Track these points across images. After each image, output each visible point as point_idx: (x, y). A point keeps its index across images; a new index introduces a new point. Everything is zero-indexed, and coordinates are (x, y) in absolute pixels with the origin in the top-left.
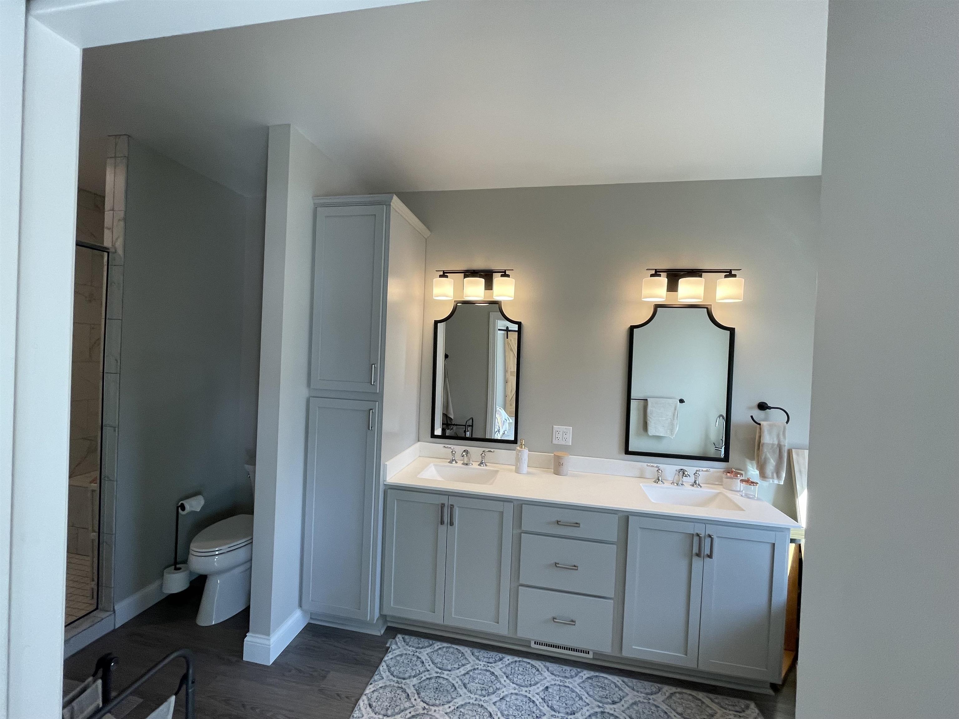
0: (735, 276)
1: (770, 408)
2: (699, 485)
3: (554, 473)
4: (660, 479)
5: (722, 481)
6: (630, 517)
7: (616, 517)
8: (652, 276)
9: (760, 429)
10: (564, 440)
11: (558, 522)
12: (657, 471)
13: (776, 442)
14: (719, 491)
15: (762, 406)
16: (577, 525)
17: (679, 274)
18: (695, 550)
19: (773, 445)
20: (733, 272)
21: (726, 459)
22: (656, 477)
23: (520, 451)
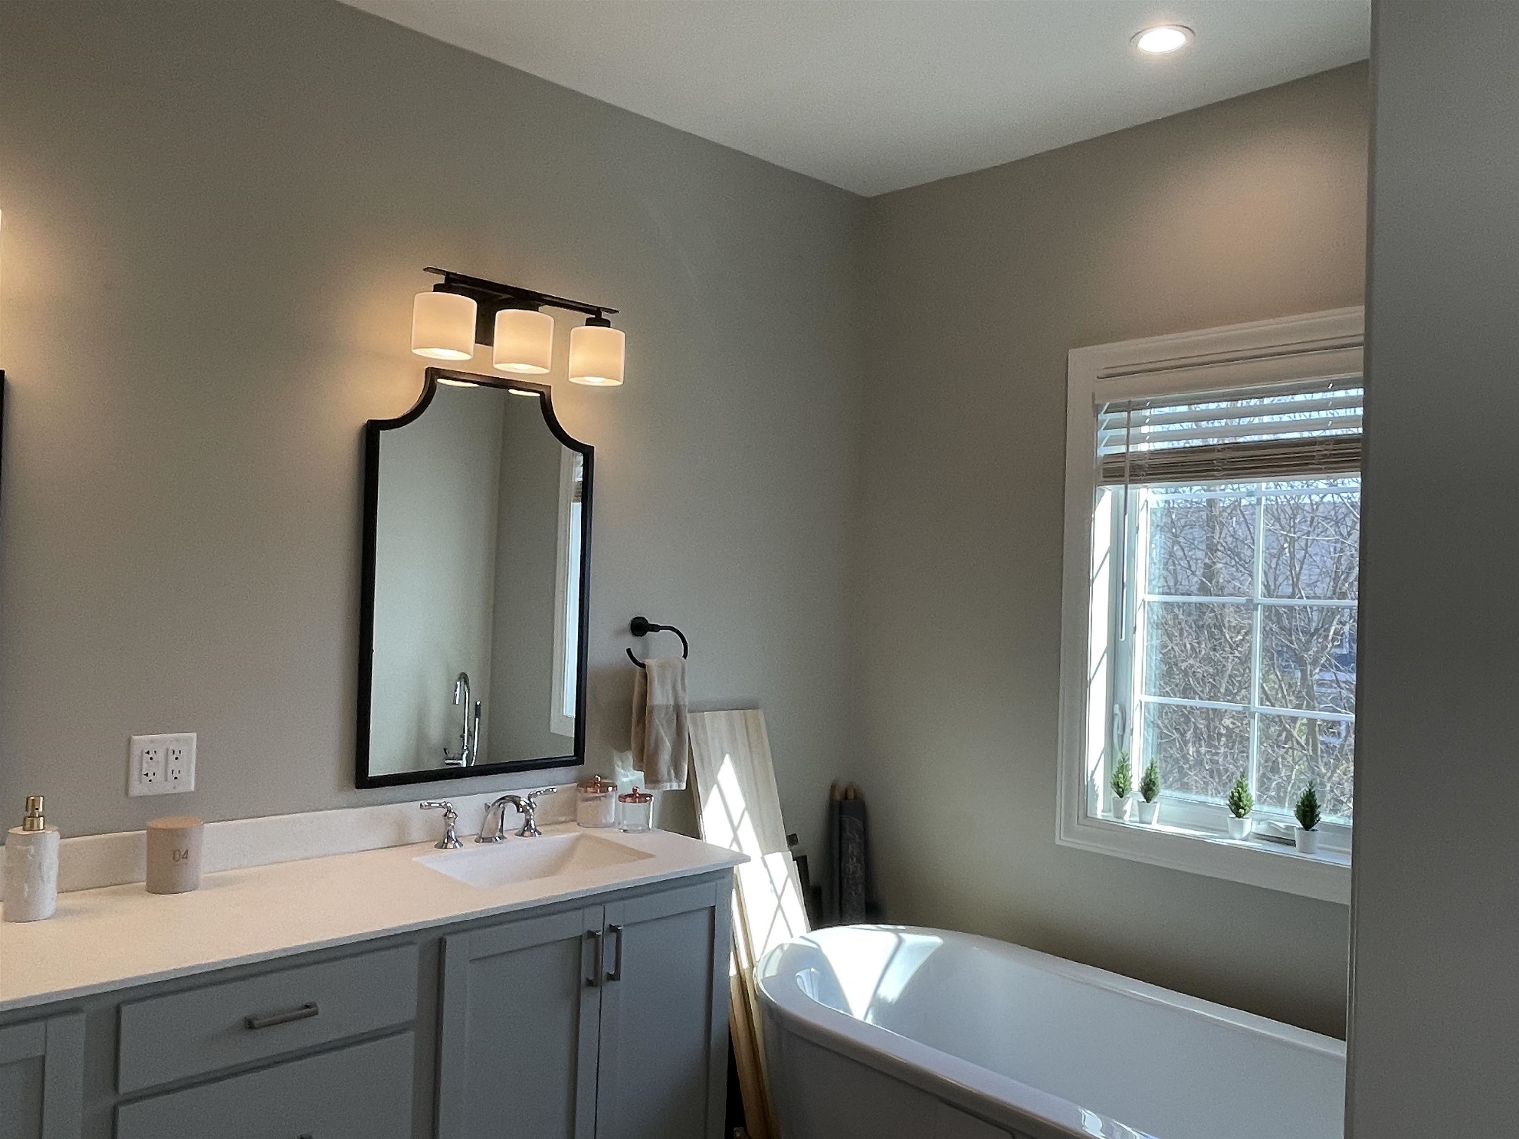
0: (607, 324)
1: (655, 628)
2: (535, 830)
3: (148, 891)
4: (453, 837)
5: (574, 812)
6: (449, 940)
7: (414, 950)
8: (438, 288)
9: (645, 676)
10: (171, 777)
11: (250, 1025)
12: (445, 815)
13: (672, 702)
14: (577, 834)
15: (640, 627)
16: (308, 1010)
17: (496, 296)
18: (586, 973)
19: (667, 707)
20: (604, 315)
21: (579, 757)
22: (442, 831)
23: (27, 840)
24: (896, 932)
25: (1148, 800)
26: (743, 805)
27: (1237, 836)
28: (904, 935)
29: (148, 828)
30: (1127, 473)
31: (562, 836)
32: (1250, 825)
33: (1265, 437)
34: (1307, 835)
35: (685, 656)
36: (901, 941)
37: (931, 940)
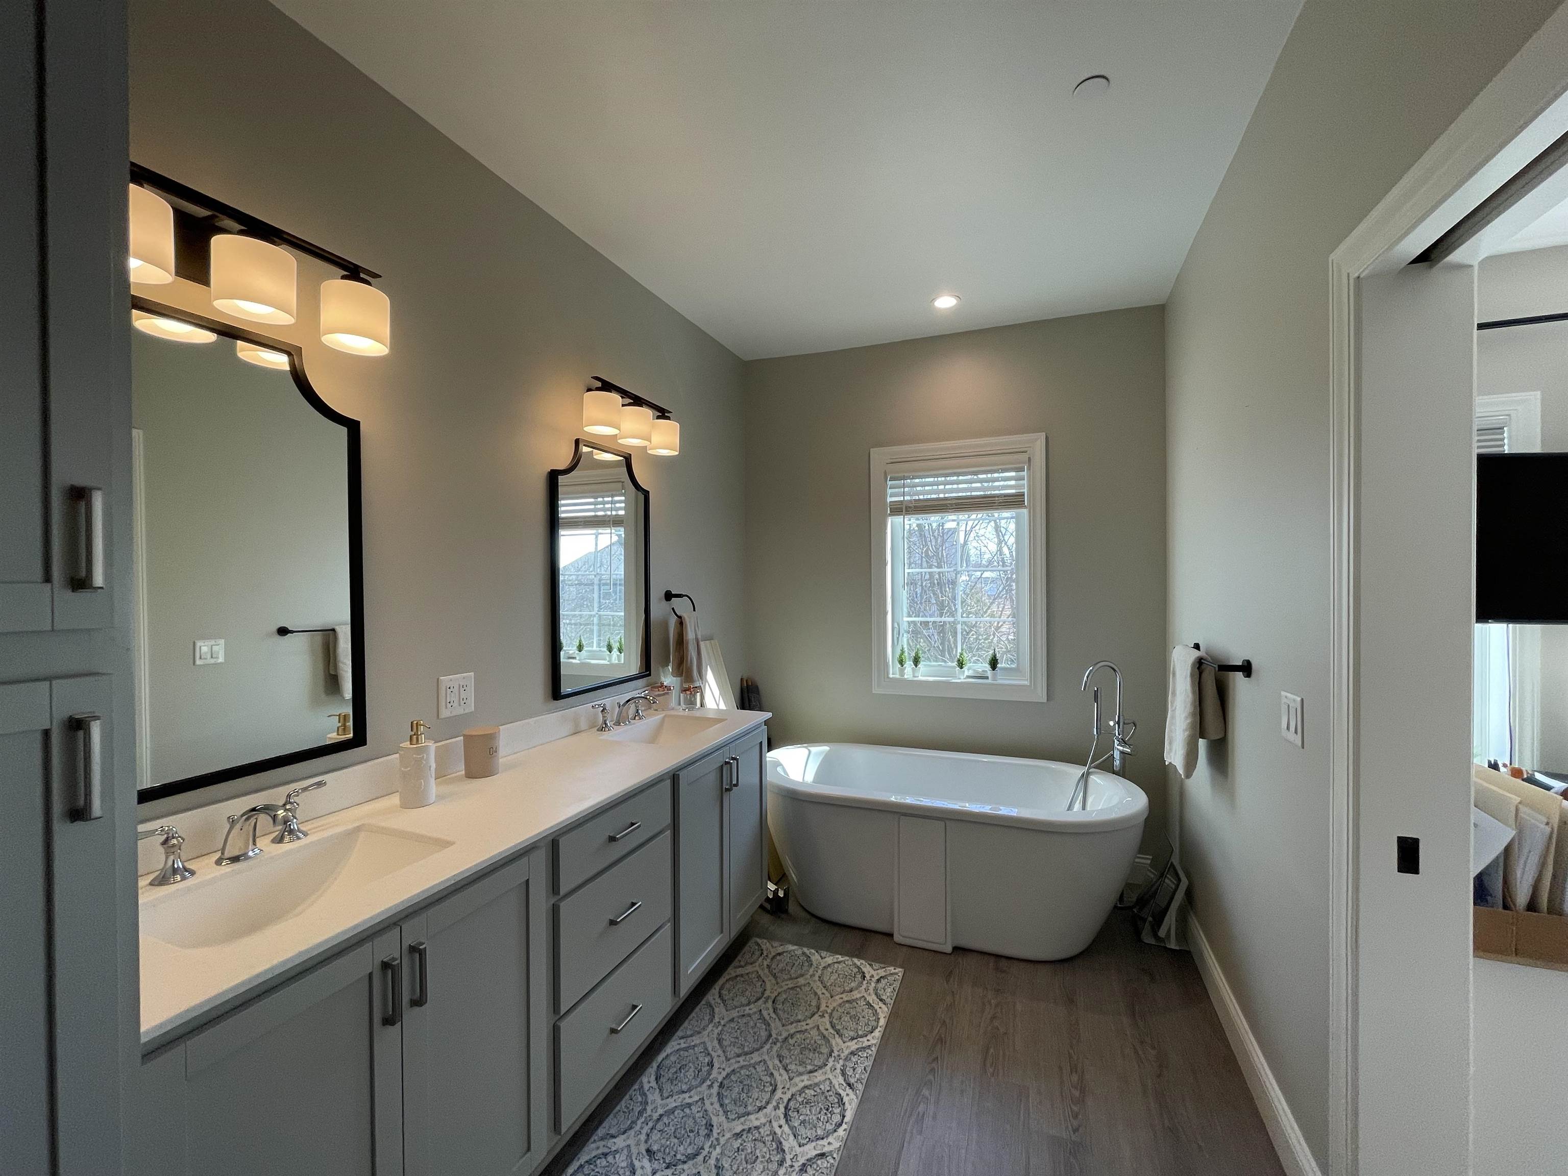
0: (668, 418)
1: (679, 596)
4: (608, 724)
6: (680, 775)
9: (681, 623)
10: (462, 703)
12: (602, 710)
13: (694, 637)
14: (663, 715)
15: (669, 596)
16: (635, 826)
19: (693, 640)
20: (666, 413)
21: (649, 672)
22: (602, 720)
24: (806, 747)
25: (916, 666)
26: (718, 692)
27: (962, 678)
28: (811, 748)
29: (464, 736)
30: (904, 510)
31: (656, 717)
32: (967, 672)
33: (960, 494)
34: (995, 673)
35: (694, 610)
36: (810, 752)
37: (825, 748)
